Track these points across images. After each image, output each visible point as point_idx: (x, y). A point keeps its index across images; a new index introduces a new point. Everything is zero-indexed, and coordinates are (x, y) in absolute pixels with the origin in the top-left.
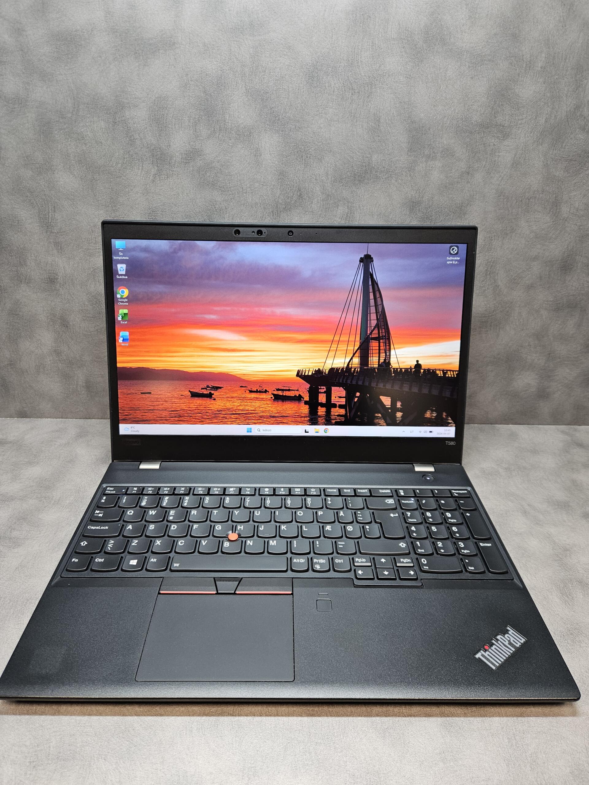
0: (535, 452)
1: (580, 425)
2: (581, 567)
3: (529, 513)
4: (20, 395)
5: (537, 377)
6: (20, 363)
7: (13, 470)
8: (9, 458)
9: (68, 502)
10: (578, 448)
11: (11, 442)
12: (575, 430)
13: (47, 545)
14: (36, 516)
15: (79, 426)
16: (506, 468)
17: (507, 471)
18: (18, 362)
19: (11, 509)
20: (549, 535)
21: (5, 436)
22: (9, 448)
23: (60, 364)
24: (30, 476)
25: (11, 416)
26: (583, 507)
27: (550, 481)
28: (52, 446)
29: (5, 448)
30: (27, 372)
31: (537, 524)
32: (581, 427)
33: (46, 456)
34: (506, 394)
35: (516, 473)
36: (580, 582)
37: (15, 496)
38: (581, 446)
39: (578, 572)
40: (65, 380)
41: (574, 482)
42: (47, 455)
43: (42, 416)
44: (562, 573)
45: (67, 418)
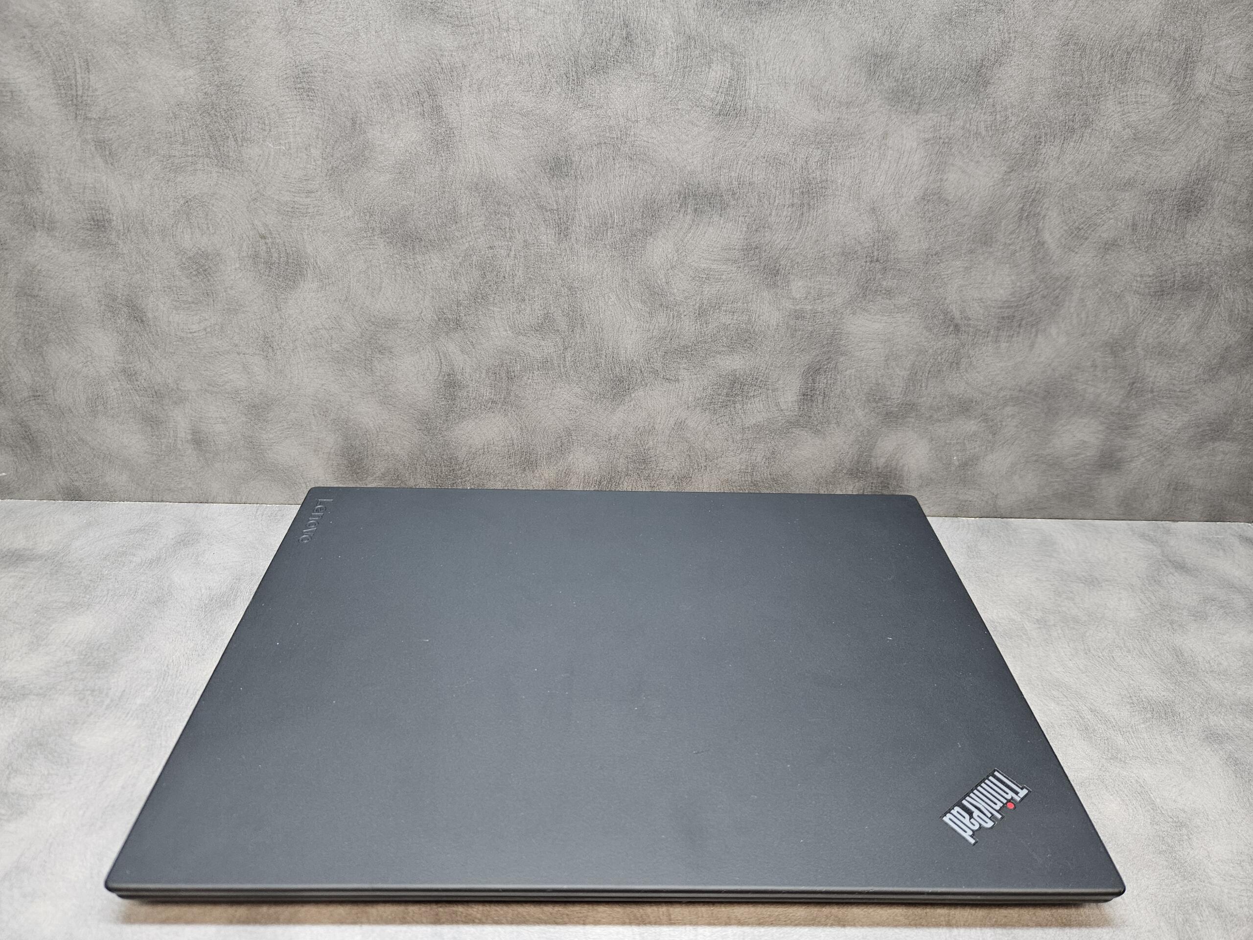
0: (1092, 582)
1: (1174, 521)
2: (1215, 870)
3: (1094, 730)
4: (62, 456)
5: (1100, 428)
6: (54, 394)
7: (36, 623)
8: (33, 594)
9: (139, 701)
10: (1176, 574)
11: (41, 557)
12: (1168, 532)
13: (81, 813)
14: (67, 738)
15: (184, 519)
16: (1037, 620)
17: (1040, 628)
18: (51, 391)
19: (16, 720)
20: (1141, 786)
21: (31, 543)
22: (36, 571)
23: (138, 397)
24: (70, 637)
25: (50, 498)
26: (1202, 715)
27: (1129, 651)
28: (123, 566)
29: (27, 570)
30: (72, 412)
31: (1114, 758)
32: (1177, 524)
33: (108, 590)
34: (1036, 461)
35: (1060, 631)
36: (1218, 909)
37: (31, 686)
38: (1182, 568)
39: (1210, 883)
40: (149, 429)
41: (1178, 653)
42: (111, 586)
43: (111, 497)
44: (1178, 886)
45: (162, 501)
